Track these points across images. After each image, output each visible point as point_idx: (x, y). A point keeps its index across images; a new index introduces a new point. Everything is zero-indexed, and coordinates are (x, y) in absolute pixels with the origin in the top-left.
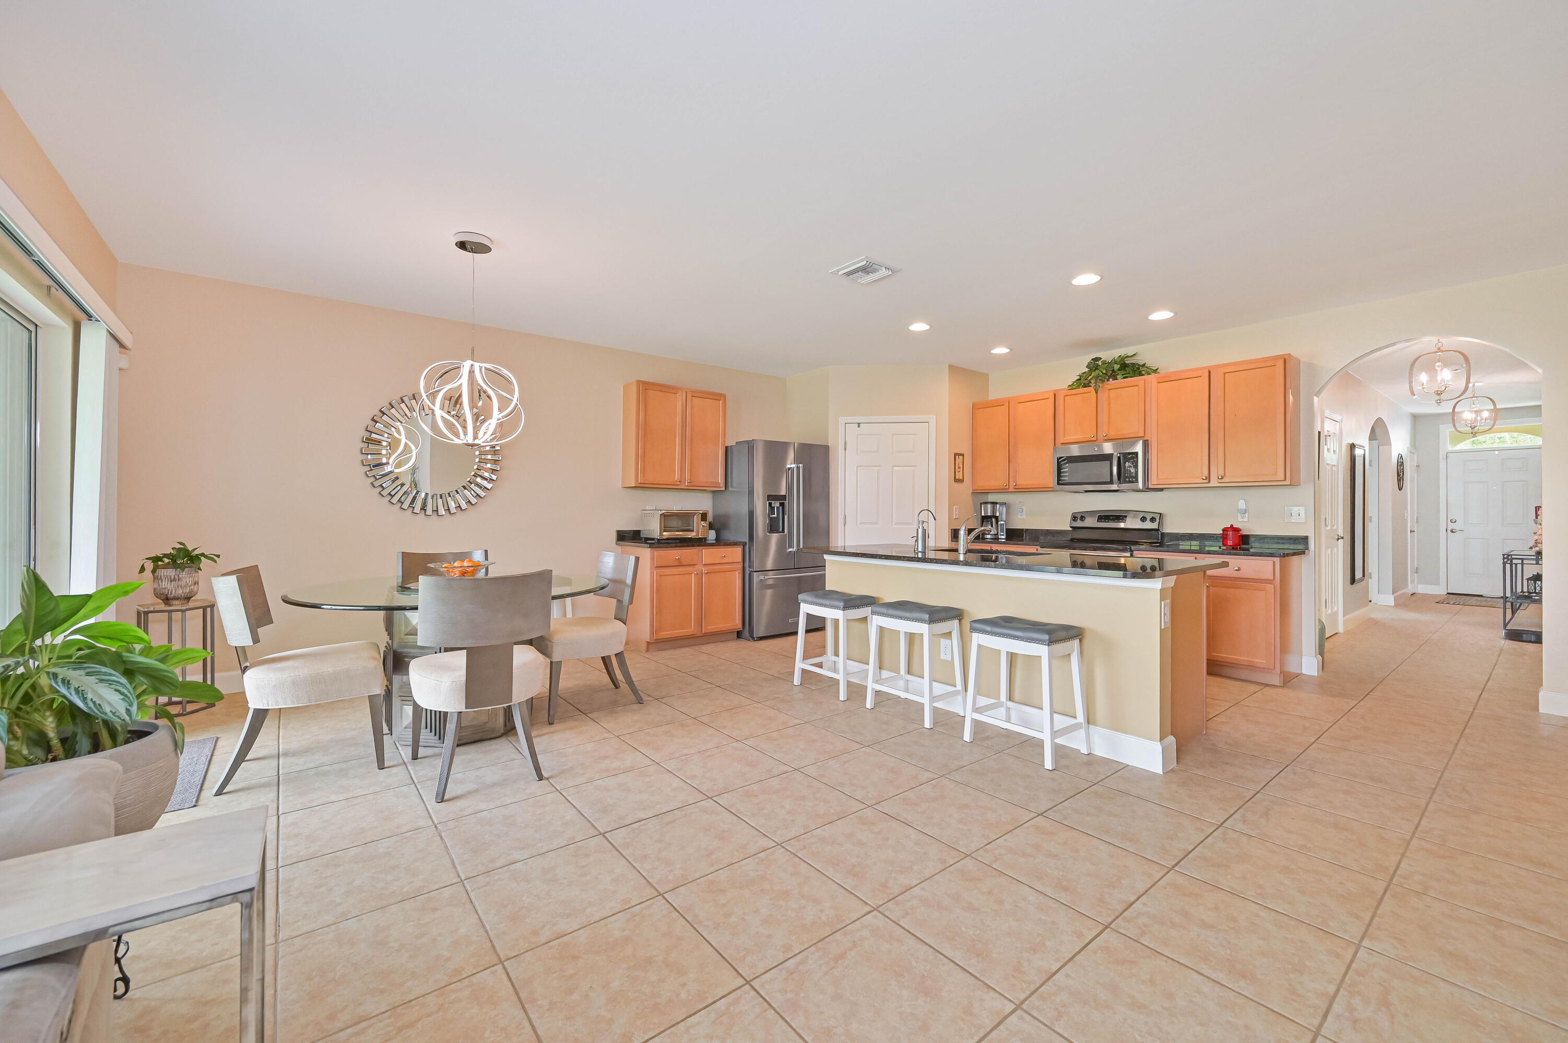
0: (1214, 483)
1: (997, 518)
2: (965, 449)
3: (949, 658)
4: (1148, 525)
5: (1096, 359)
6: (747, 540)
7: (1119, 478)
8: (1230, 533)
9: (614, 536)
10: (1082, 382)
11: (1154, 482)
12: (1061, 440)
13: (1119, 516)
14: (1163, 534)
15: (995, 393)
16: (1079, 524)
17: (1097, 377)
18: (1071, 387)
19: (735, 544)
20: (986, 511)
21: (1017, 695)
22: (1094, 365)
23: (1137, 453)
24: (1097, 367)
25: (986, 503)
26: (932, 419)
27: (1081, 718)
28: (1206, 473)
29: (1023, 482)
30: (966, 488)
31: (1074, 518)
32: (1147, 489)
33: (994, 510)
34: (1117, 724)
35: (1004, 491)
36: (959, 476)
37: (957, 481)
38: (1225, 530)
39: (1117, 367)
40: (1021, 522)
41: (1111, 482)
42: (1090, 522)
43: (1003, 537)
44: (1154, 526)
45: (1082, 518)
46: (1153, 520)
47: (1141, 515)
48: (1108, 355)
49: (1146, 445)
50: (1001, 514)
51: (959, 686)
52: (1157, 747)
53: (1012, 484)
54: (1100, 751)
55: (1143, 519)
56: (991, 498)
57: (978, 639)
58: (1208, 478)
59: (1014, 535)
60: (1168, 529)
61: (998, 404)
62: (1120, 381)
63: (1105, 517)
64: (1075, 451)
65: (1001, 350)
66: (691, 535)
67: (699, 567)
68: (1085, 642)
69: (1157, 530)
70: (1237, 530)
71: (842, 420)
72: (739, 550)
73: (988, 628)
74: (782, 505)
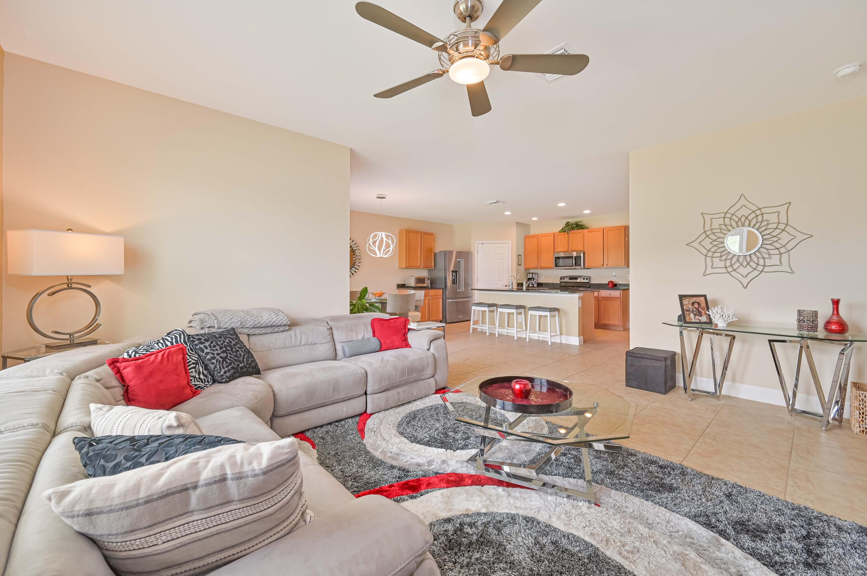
0: (605, 267)
1: (533, 279)
2: (522, 253)
3: (521, 321)
4: (585, 281)
5: (568, 222)
6: (444, 287)
7: (575, 265)
8: (610, 283)
9: (396, 286)
10: (563, 230)
11: (586, 266)
12: (556, 250)
13: (576, 278)
14: (590, 284)
15: (533, 232)
16: (563, 281)
17: (568, 229)
18: (560, 232)
19: (440, 289)
20: (529, 276)
21: (541, 329)
22: (567, 224)
23: (581, 256)
24: (568, 225)
25: (530, 273)
26: (510, 242)
27: (558, 333)
28: (602, 263)
29: (543, 265)
30: (522, 268)
31: (561, 279)
32: (584, 268)
33: (532, 276)
34: (568, 334)
35: (536, 268)
36: (520, 263)
37: (519, 265)
38: (609, 282)
39: (575, 226)
40: (542, 280)
41: (573, 266)
42: (567, 280)
43: (536, 285)
44: (587, 281)
45: (564, 278)
46: (587, 279)
47: (583, 277)
48: (572, 221)
49: (584, 253)
50: (535, 277)
51: (524, 329)
52: (577, 338)
53: (539, 266)
54: (564, 342)
55: (584, 279)
56: (531, 271)
57: (531, 312)
58: (603, 265)
59: (540, 285)
60: (593, 282)
61: (534, 236)
62: (576, 231)
63: (571, 278)
64: (562, 255)
65: (535, 219)
66: (425, 285)
67: (428, 297)
68: (560, 312)
69: (588, 282)
70: (612, 282)
71: (476, 242)
72: (442, 291)
73: (533, 309)
74: (456, 274)
